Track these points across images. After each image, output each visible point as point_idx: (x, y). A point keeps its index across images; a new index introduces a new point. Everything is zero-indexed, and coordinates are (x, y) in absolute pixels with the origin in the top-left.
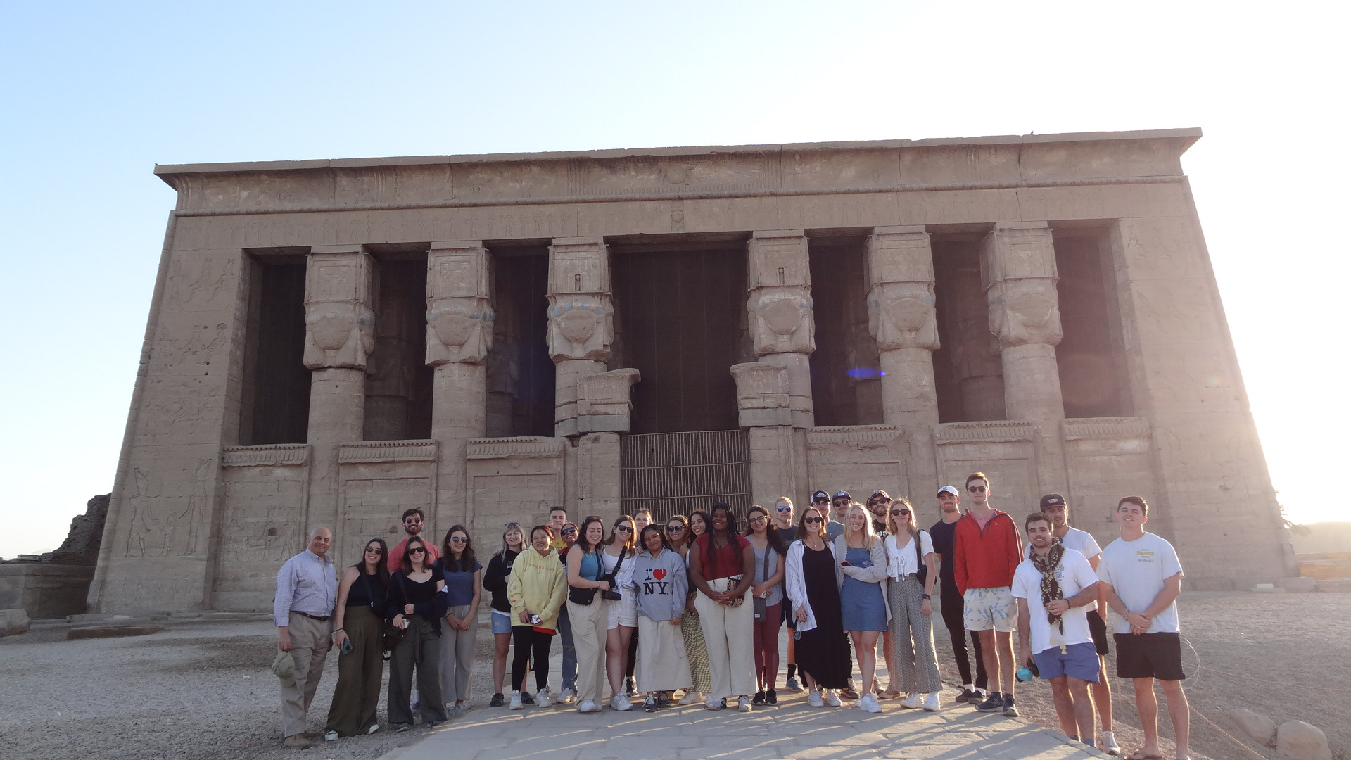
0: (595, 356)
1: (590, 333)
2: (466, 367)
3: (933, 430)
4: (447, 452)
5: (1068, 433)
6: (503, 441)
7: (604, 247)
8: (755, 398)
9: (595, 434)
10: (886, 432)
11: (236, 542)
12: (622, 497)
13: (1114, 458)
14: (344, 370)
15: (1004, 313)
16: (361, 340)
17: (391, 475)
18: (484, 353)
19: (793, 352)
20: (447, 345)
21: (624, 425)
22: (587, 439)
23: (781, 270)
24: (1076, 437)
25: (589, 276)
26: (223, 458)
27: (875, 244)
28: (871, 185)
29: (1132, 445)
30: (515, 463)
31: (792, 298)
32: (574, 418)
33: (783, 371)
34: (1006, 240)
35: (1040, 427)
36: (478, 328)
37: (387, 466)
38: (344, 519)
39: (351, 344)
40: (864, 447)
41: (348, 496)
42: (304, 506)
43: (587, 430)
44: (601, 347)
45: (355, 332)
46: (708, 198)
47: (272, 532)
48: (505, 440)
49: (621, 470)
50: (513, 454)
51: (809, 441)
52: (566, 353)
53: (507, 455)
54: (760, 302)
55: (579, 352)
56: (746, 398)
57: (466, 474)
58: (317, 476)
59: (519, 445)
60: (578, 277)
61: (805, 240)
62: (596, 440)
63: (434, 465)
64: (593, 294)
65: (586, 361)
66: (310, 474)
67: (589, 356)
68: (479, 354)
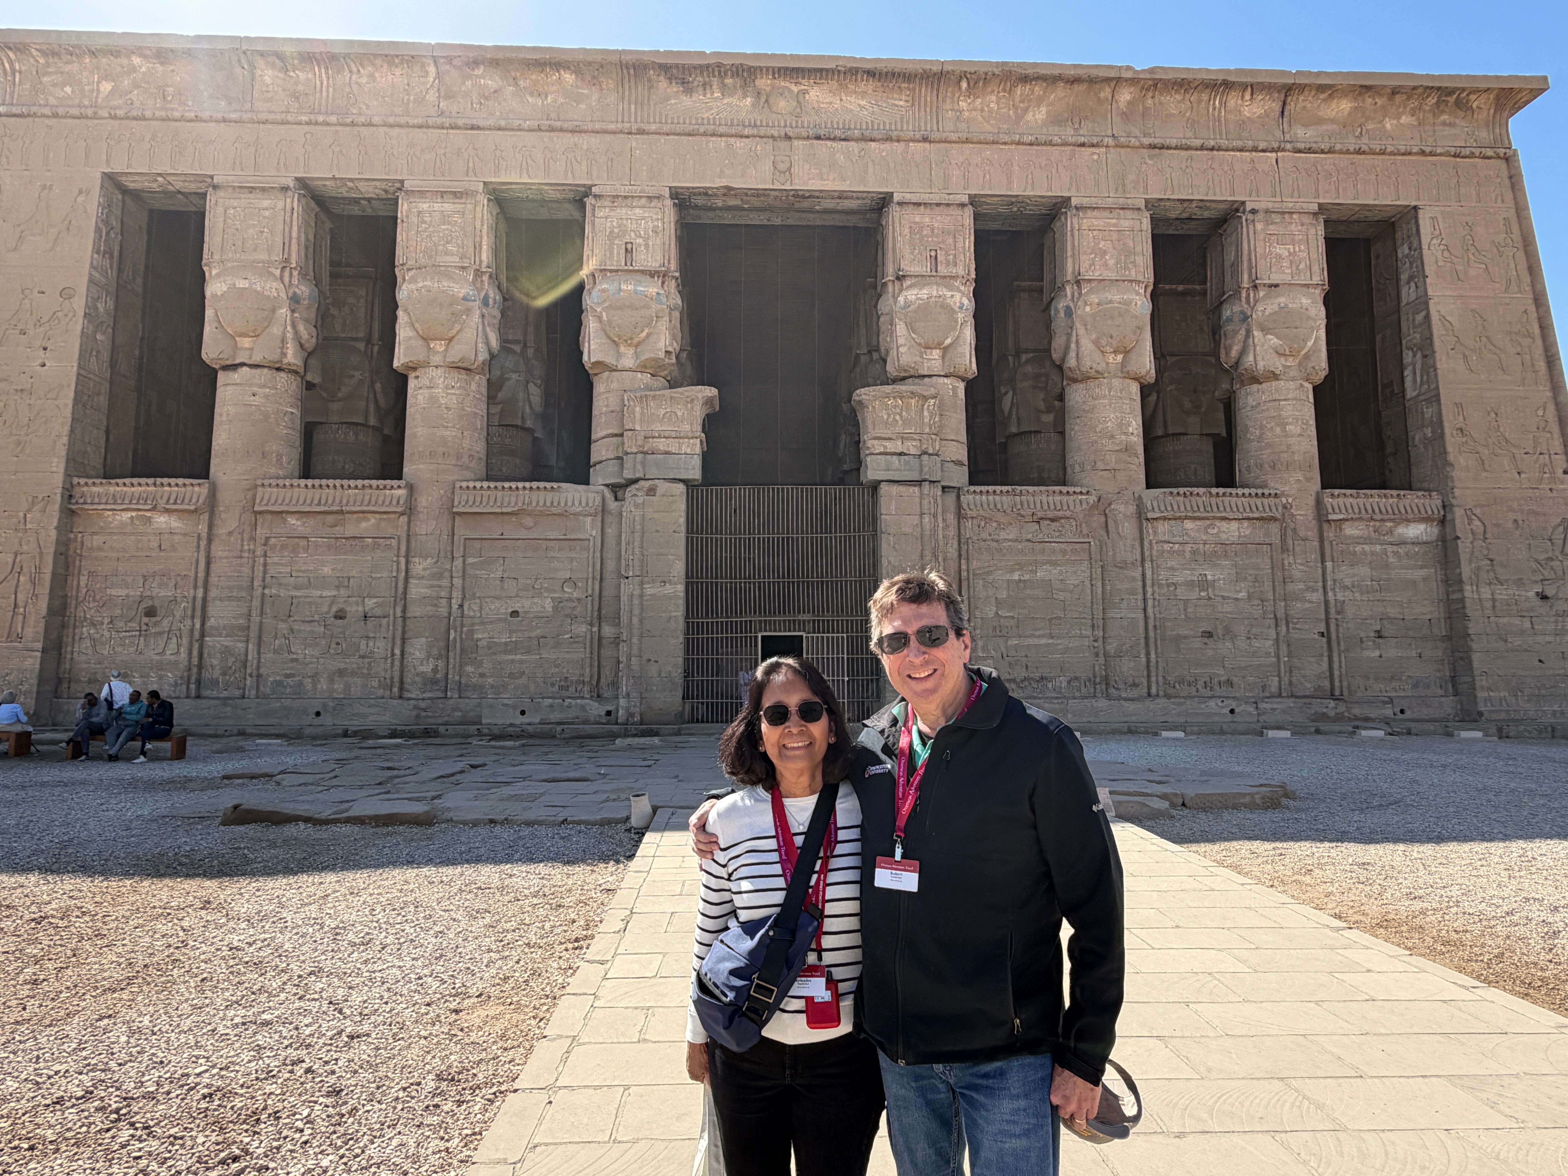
0: (652, 368)
1: (646, 331)
2: (455, 374)
3: (1140, 497)
4: (423, 501)
5: (1330, 510)
6: (510, 488)
7: (669, 203)
8: (890, 439)
9: (651, 482)
10: (1075, 496)
11: (93, 624)
12: (687, 577)
13: (1390, 549)
14: (266, 370)
15: (1248, 333)
16: (294, 326)
17: (338, 531)
18: (483, 356)
19: (946, 376)
20: (426, 340)
21: (695, 472)
22: (637, 489)
23: (933, 254)
24: (1341, 517)
25: (647, 246)
26: (70, 496)
27: (1072, 222)
28: (1068, 133)
29: (1415, 531)
30: (529, 521)
31: (949, 294)
32: (618, 458)
33: (932, 401)
34: (1259, 226)
35: (1290, 500)
36: (476, 317)
37: (330, 519)
38: (263, 594)
39: (276, 330)
40: (1042, 519)
41: (269, 560)
42: (201, 574)
43: (638, 475)
44: (662, 355)
45: (284, 311)
46: (829, 139)
47: (151, 612)
48: (514, 487)
49: (687, 538)
50: (525, 507)
51: (965, 506)
52: (610, 360)
53: (516, 508)
54: (901, 299)
55: (628, 361)
56: (875, 438)
57: (453, 534)
58: (221, 531)
59: (535, 495)
60: (629, 246)
61: (969, 212)
62: (651, 491)
63: (404, 519)
64: (652, 274)
65: (639, 375)
66: (211, 526)
67: (642, 368)
68: (476, 355)
